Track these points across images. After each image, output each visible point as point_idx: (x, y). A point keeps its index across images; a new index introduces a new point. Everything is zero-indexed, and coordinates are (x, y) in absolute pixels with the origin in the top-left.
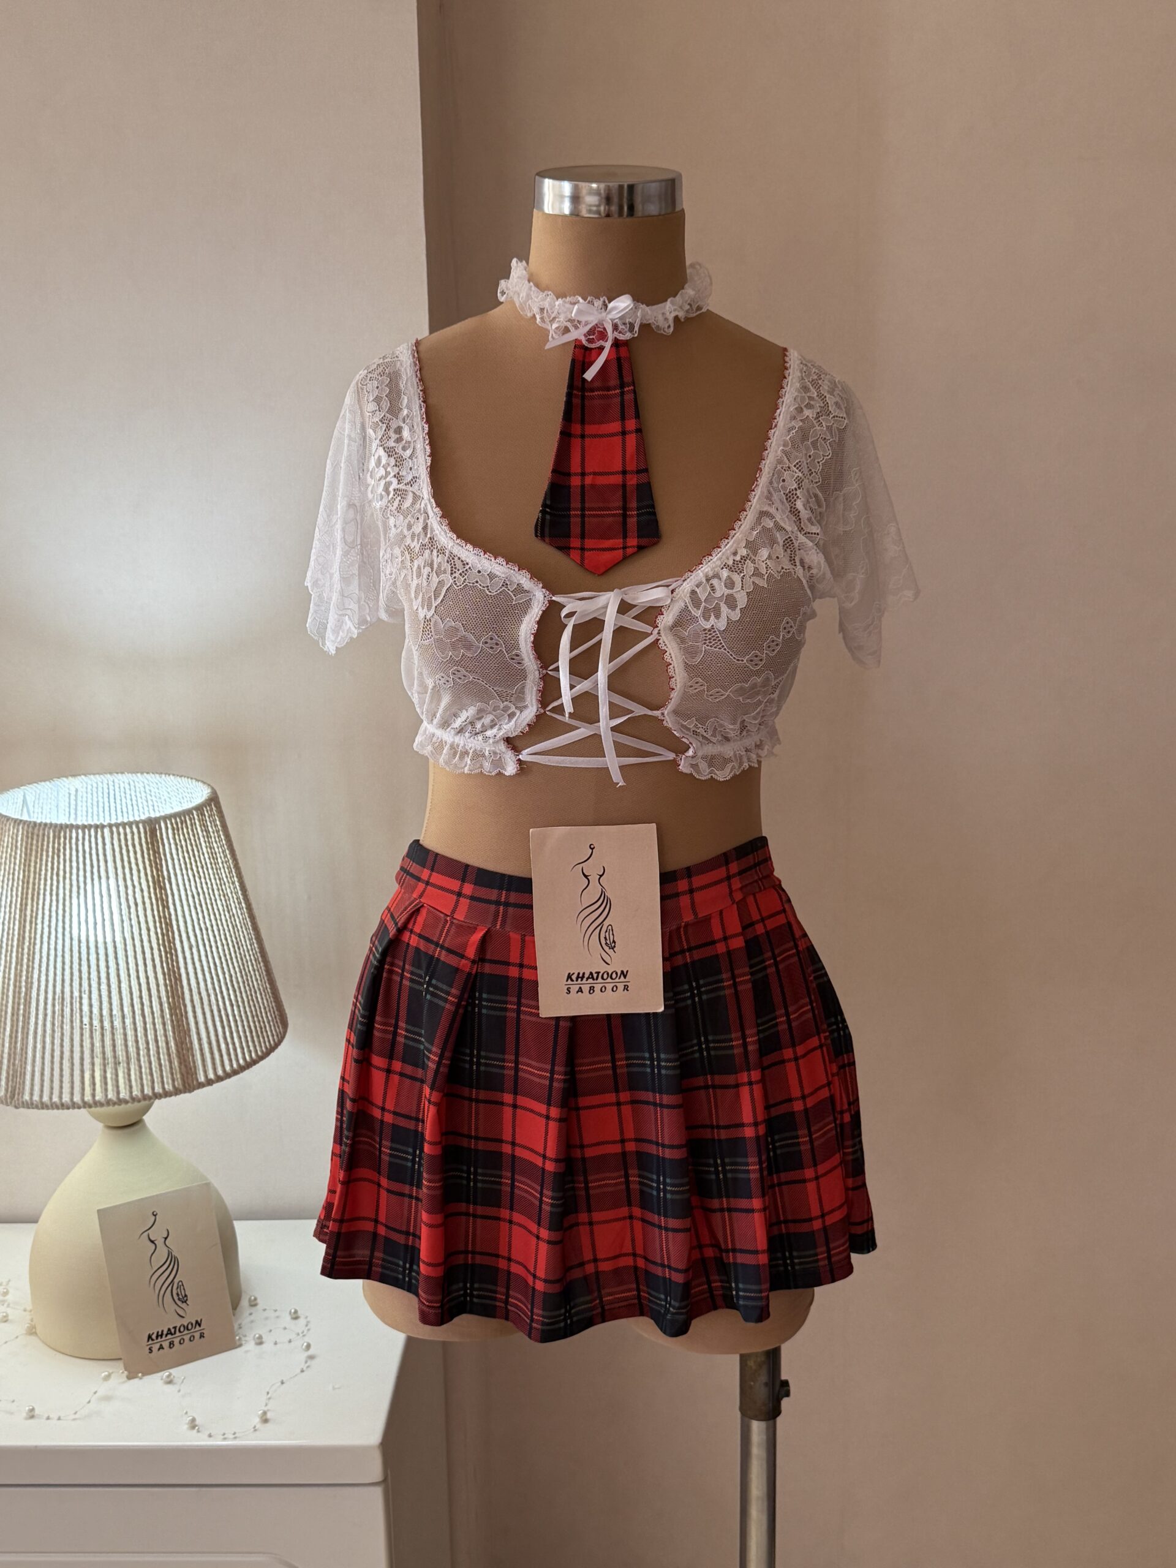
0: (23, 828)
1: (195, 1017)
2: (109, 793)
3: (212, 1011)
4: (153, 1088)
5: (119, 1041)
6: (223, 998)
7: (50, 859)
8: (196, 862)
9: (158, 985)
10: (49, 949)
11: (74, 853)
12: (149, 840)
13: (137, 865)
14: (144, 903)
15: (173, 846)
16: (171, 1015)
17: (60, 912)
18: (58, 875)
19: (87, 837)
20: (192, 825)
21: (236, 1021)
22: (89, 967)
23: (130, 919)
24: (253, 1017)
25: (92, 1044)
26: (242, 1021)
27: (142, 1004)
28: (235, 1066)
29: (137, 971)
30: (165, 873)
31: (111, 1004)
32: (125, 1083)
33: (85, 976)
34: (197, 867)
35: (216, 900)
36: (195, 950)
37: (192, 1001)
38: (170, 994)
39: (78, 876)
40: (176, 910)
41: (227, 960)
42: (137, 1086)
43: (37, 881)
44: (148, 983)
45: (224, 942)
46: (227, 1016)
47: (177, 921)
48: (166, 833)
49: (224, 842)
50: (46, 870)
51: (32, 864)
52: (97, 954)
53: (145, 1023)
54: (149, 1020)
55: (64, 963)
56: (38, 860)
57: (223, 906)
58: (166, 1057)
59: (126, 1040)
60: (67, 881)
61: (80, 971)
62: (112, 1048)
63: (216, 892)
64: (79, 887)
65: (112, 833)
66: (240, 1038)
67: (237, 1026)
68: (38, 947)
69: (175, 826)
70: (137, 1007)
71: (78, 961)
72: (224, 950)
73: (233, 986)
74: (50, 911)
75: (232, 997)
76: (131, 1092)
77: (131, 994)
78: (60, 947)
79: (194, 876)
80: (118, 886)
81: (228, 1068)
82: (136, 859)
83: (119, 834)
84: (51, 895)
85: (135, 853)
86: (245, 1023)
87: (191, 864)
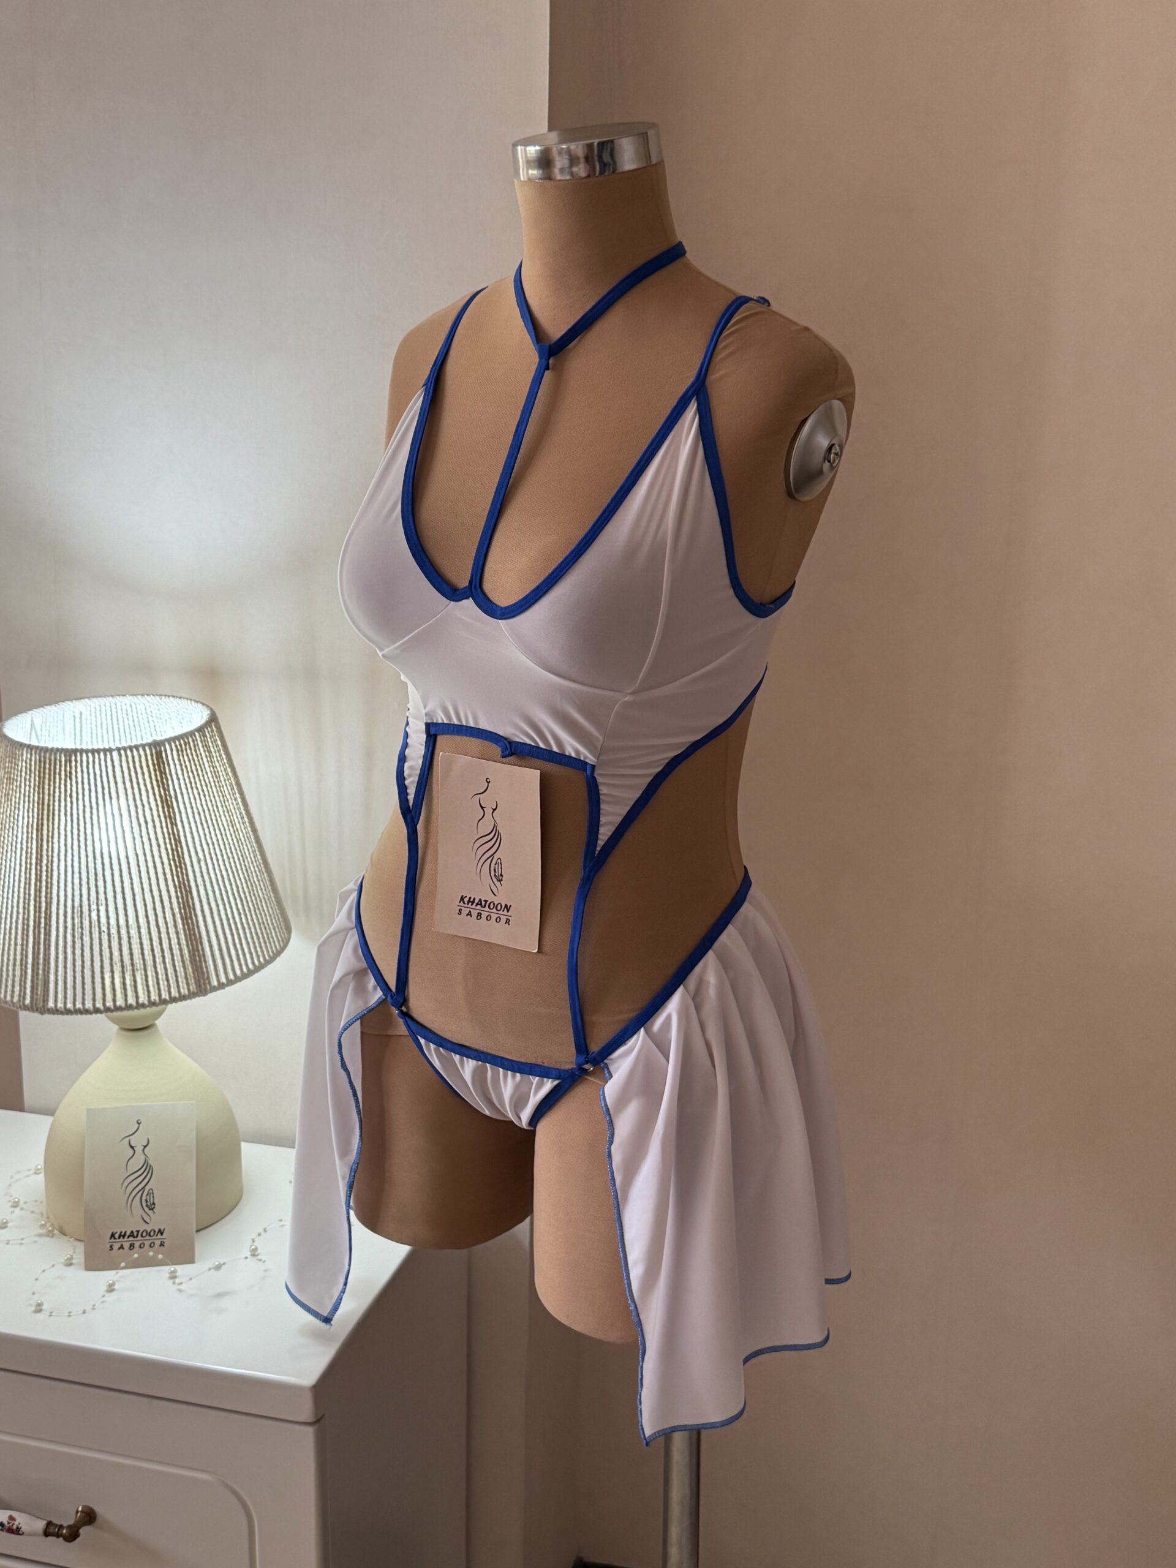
0: (35, 754)
1: (206, 926)
2: (111, 715)
3: (221, 920)
4: (170, 993)
5: (136, 951)
6: (231, 908)
7: (63, 782)
8: (200, 780)
9: (170, 897)
10: (66, 866)
11: (86, 775)
12: (155, 762)
13: (145, 785)
14: (153, 821)
15: (178, 767)
16: (183, 925)
17: (75, 831)
18: (71, 796)
19: (97, 760)
20: (195, 746)
21: (244, 929)
22: (105, 882)
23: (141, 837)
24: (259, 924)
25: (111, 953)
26: (250, 929)
27: (156, 915)
28: (245, 970)
29: (150, 885)
30: (172, 793)
31: (126, 915)
32: (143, 988)
33: (101, 890)
34: (202, 786)
35: (220, 816)
36: (203, 863)
37: (203, 911)
38: (182, 906)
39: (90, 797)
40: (183, 827)
41: (233, 872)
42: (155, 991)
43: (51, 803)
44: (161, 896)
45: (230, 855)
46: (236, 924)
47: (185, 836)
48: (171, 754)
49: (225, 761)
50: (60, 792)
51: (46, 787)
52: (112, 869)
53: (159, 932)
54: (163, 930)
55: (80, 879)
56: (52, 783)
57: (227, 821)
58: (181, 964)
59: (142, 949)
60: (80, 802)
61: (96, 886)
62: (129, 957)
63: (220, 808)
64: (91, 808)
65: (120, 755)
66: (248, 943)
67: (245, 933)
68: (55, 864)
69: (179, 747)
70: (152, 918)
71: (94, 877)
72: (230, 863)
73: (240, 896)
74: (66, 830)
75: (240, 906)
76: (149, 997)
77: (145, 905)
78: (76, 865)
79: (199, 794)
80: (129, 806)
81: (238, 972)
82: (144, 780)
83: (127, 756)
84: (66, 815)
85: (143, 774)
86: (253, 930)
87: (196, 783)
